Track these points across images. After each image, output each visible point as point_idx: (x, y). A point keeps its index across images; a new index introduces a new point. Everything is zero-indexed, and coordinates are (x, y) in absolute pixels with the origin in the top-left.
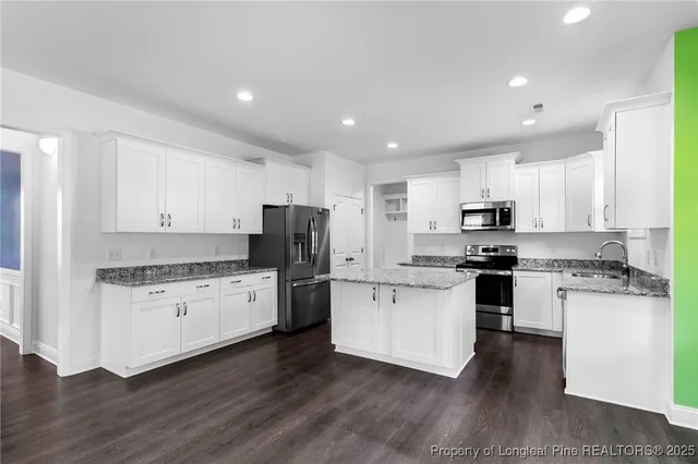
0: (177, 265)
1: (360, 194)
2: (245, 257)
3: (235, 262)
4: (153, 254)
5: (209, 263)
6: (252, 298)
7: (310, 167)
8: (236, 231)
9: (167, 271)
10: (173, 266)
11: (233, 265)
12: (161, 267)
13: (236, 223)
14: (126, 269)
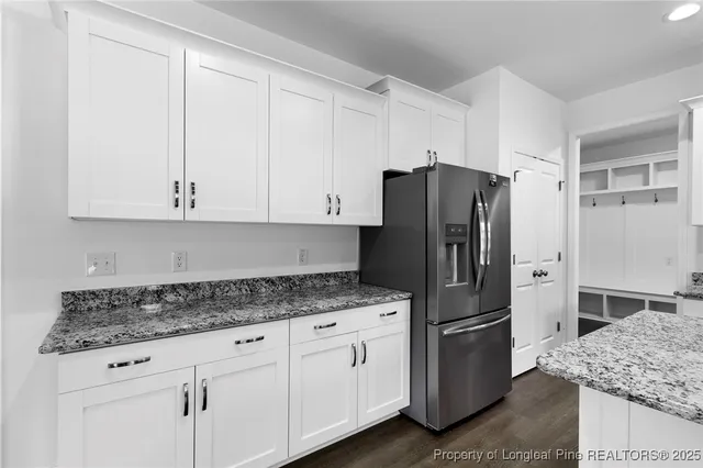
0: (228, 283)
1: (557, 155)
2: (354, 266)
3: (335, 275)
4: (181, 262)
5: (288, 279)
6: (359, 357)
7: (468, 103)
8: (334, 220)
9: (208, 294)
10: (218, 284)
11: (332, 282)
12: (196, 287)
13: (334, 204)
14: (123, 293)
